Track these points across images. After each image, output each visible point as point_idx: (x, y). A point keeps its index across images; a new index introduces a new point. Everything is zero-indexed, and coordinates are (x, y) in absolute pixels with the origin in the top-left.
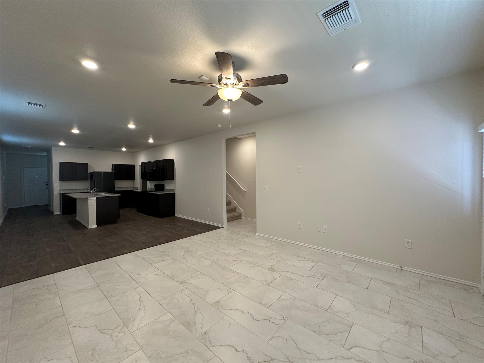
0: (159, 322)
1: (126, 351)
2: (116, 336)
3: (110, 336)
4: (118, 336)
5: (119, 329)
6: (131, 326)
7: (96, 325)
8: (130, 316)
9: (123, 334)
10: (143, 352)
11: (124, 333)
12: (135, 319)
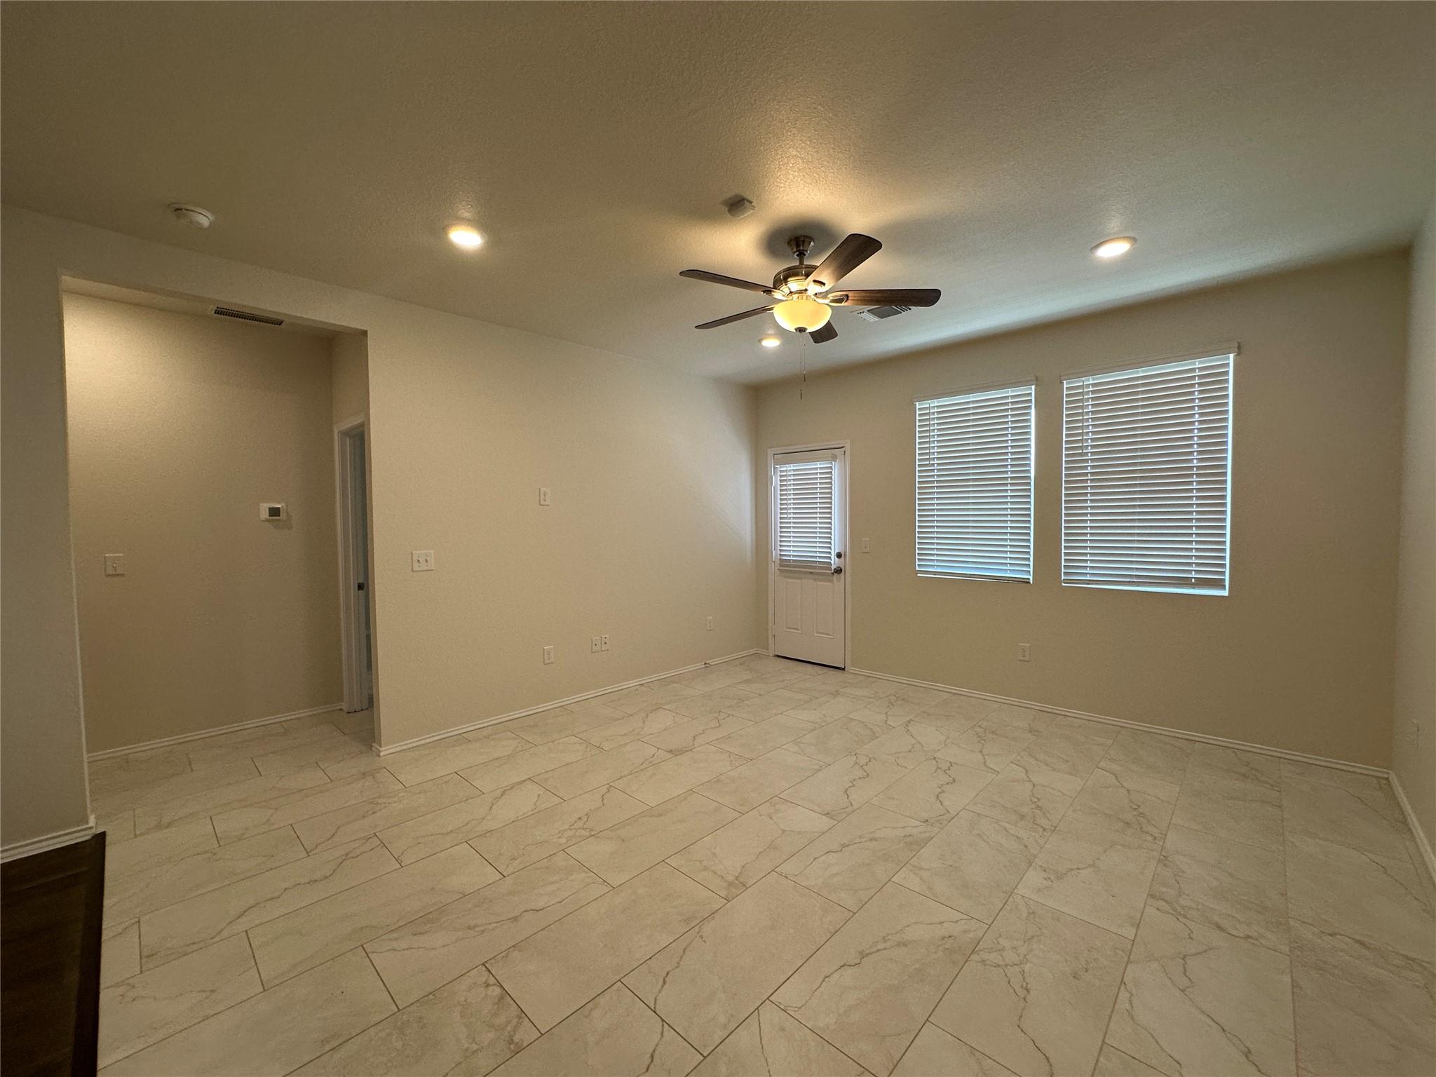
0: (930, 889)
1: (1034, 913)
2: (1014, 950)
3: (1022, 964)
4: (1013, 948)
5: (993, 957)
6: (971, 935)
7: (1017, 1027)
8: (940, 954)
9: (1000, 940)
10: (1018, 887)
11: (996, 939)
12: (943, 938)
